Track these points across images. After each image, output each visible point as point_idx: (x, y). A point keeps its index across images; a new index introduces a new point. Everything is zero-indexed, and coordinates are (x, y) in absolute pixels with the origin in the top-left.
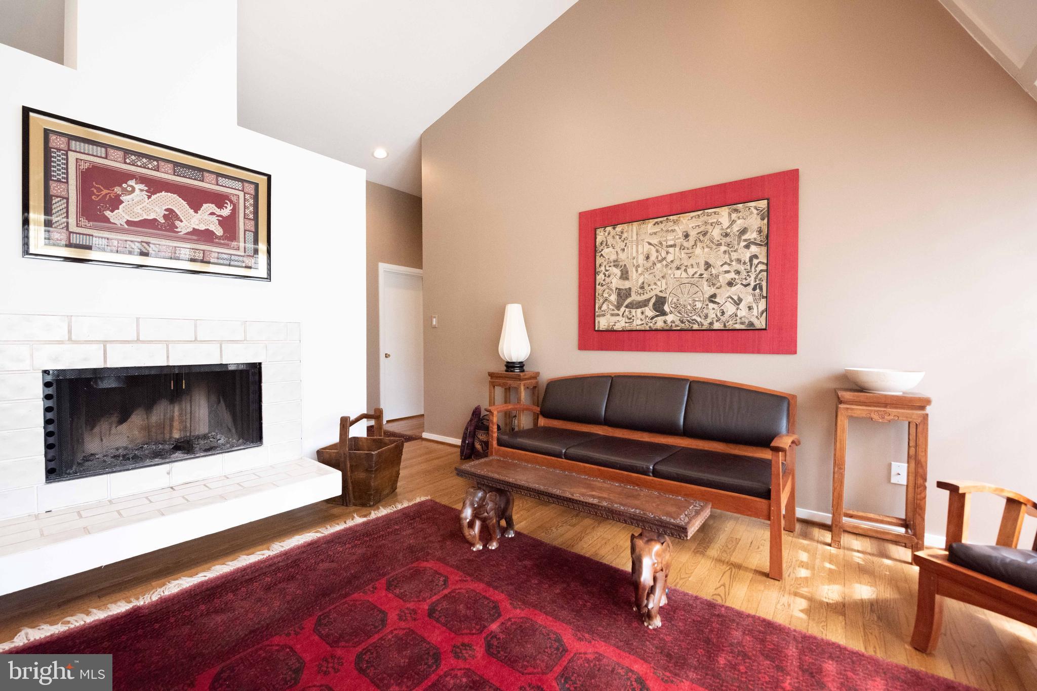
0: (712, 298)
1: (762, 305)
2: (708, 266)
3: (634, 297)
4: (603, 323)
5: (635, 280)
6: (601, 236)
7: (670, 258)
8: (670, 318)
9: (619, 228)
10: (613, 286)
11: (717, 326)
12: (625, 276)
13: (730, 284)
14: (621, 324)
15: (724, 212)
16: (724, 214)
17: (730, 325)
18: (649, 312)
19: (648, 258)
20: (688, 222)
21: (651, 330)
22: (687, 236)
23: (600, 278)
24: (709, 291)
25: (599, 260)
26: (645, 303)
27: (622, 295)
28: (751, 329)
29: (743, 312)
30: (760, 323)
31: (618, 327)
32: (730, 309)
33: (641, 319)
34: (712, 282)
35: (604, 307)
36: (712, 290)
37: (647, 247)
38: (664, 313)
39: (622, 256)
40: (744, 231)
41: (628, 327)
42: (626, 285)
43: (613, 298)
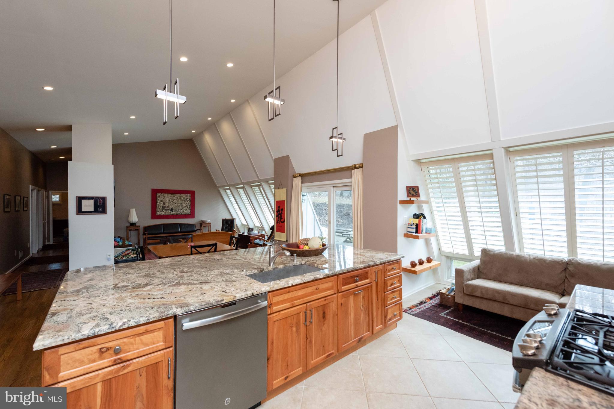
0: (182, 209)
1: (190, 211)
2: (181, 204)
3: (166, 208)
4: (158, 213)
5: (167, 205)
6: (158, 195)
7: (174, 201)
8: (174, 212)
9: (163, 194)
10: (161, 206)
11: (183, 214)
12: (164, 204)
13: (185, 207)
14: (163, 213)
15: (184, 195)
16: (184, 196)
17: (185, 214)
18: (170, 211)
19: (169, 201)
20: (178, 196)
21: (170, 215)
22: (177, 198)
23: (158, 204)
24: (181, 208)
25: (157, 200)
26: (169, 210)
27: (163, 208)
28: (188, 214)
29: (187, 212)
30: (190, 214)
31: (162, 214)
32: (185, 211)
33: (168, 213)
34: (182, 206)
35: (159, 210)
36: (182, 208)
37: (169, 199)
38: (173, 212)
39: (163, 200)
40: (187, 199)
41: (165, 214)
42: (164, 206)
43: (161, 208)
